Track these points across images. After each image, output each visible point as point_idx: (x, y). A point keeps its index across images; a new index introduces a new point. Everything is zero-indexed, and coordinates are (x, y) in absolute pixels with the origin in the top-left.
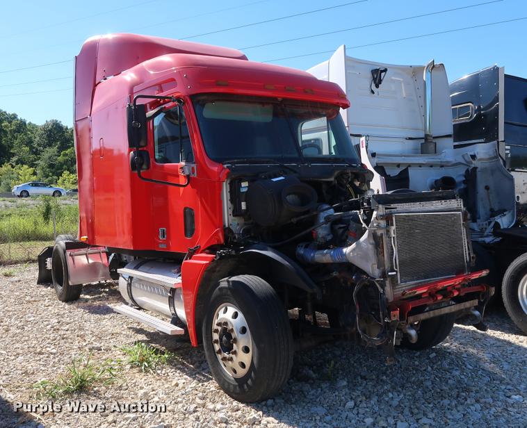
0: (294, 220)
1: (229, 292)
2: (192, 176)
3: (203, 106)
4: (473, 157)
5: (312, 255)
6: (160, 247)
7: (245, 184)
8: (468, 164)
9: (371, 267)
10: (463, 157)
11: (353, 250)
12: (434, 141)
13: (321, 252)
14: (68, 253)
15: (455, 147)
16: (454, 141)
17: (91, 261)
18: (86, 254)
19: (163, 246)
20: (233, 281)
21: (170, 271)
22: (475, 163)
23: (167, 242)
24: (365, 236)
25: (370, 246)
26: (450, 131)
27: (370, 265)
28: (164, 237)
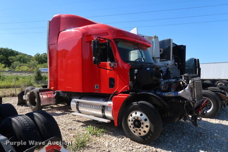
0: (155, 83)
1: (139, 107)
2: (114, 67)
3: (118, 43)
4: (168, 64)
5: (164, 94)
6: (95, 91)
7: (136, 70)
8: (166, 66)
9: (189, 98)
10: (164, 64)
11: (183, 92)
12: (155, 59)
13: (168, 93)
14: (40, 93)
15: (160, 61)
16: (160, 59)
17: (48, 96)
18: (47, 94)
19: (97, 91)
20: (140, 103)
21: (100, 100)
22: (168, 66)
23: (99, 90)
24: (187, 88)
25: (189, 91)
26: (159, 56)
27: (189, 97)
28: (97, 88)
